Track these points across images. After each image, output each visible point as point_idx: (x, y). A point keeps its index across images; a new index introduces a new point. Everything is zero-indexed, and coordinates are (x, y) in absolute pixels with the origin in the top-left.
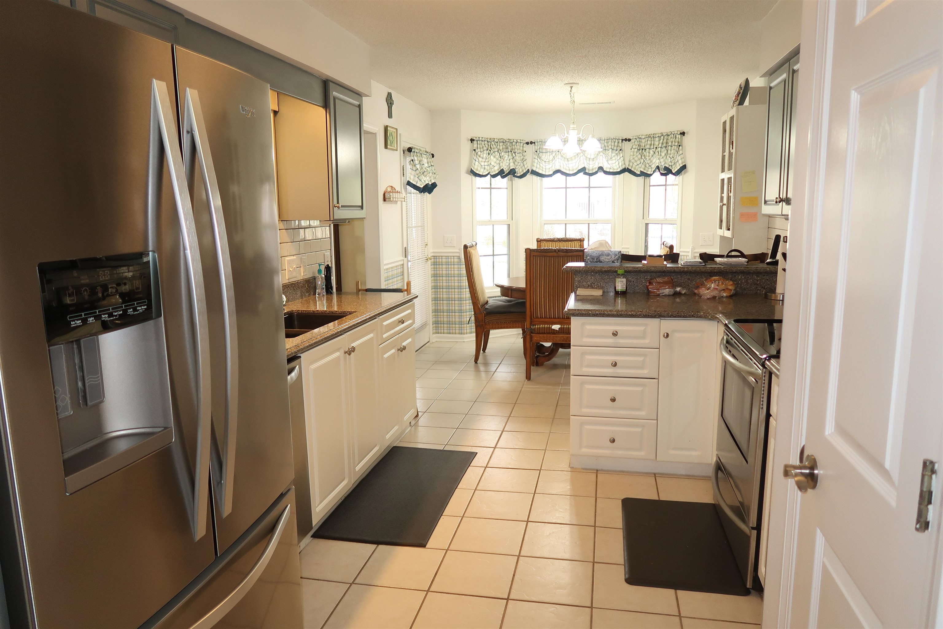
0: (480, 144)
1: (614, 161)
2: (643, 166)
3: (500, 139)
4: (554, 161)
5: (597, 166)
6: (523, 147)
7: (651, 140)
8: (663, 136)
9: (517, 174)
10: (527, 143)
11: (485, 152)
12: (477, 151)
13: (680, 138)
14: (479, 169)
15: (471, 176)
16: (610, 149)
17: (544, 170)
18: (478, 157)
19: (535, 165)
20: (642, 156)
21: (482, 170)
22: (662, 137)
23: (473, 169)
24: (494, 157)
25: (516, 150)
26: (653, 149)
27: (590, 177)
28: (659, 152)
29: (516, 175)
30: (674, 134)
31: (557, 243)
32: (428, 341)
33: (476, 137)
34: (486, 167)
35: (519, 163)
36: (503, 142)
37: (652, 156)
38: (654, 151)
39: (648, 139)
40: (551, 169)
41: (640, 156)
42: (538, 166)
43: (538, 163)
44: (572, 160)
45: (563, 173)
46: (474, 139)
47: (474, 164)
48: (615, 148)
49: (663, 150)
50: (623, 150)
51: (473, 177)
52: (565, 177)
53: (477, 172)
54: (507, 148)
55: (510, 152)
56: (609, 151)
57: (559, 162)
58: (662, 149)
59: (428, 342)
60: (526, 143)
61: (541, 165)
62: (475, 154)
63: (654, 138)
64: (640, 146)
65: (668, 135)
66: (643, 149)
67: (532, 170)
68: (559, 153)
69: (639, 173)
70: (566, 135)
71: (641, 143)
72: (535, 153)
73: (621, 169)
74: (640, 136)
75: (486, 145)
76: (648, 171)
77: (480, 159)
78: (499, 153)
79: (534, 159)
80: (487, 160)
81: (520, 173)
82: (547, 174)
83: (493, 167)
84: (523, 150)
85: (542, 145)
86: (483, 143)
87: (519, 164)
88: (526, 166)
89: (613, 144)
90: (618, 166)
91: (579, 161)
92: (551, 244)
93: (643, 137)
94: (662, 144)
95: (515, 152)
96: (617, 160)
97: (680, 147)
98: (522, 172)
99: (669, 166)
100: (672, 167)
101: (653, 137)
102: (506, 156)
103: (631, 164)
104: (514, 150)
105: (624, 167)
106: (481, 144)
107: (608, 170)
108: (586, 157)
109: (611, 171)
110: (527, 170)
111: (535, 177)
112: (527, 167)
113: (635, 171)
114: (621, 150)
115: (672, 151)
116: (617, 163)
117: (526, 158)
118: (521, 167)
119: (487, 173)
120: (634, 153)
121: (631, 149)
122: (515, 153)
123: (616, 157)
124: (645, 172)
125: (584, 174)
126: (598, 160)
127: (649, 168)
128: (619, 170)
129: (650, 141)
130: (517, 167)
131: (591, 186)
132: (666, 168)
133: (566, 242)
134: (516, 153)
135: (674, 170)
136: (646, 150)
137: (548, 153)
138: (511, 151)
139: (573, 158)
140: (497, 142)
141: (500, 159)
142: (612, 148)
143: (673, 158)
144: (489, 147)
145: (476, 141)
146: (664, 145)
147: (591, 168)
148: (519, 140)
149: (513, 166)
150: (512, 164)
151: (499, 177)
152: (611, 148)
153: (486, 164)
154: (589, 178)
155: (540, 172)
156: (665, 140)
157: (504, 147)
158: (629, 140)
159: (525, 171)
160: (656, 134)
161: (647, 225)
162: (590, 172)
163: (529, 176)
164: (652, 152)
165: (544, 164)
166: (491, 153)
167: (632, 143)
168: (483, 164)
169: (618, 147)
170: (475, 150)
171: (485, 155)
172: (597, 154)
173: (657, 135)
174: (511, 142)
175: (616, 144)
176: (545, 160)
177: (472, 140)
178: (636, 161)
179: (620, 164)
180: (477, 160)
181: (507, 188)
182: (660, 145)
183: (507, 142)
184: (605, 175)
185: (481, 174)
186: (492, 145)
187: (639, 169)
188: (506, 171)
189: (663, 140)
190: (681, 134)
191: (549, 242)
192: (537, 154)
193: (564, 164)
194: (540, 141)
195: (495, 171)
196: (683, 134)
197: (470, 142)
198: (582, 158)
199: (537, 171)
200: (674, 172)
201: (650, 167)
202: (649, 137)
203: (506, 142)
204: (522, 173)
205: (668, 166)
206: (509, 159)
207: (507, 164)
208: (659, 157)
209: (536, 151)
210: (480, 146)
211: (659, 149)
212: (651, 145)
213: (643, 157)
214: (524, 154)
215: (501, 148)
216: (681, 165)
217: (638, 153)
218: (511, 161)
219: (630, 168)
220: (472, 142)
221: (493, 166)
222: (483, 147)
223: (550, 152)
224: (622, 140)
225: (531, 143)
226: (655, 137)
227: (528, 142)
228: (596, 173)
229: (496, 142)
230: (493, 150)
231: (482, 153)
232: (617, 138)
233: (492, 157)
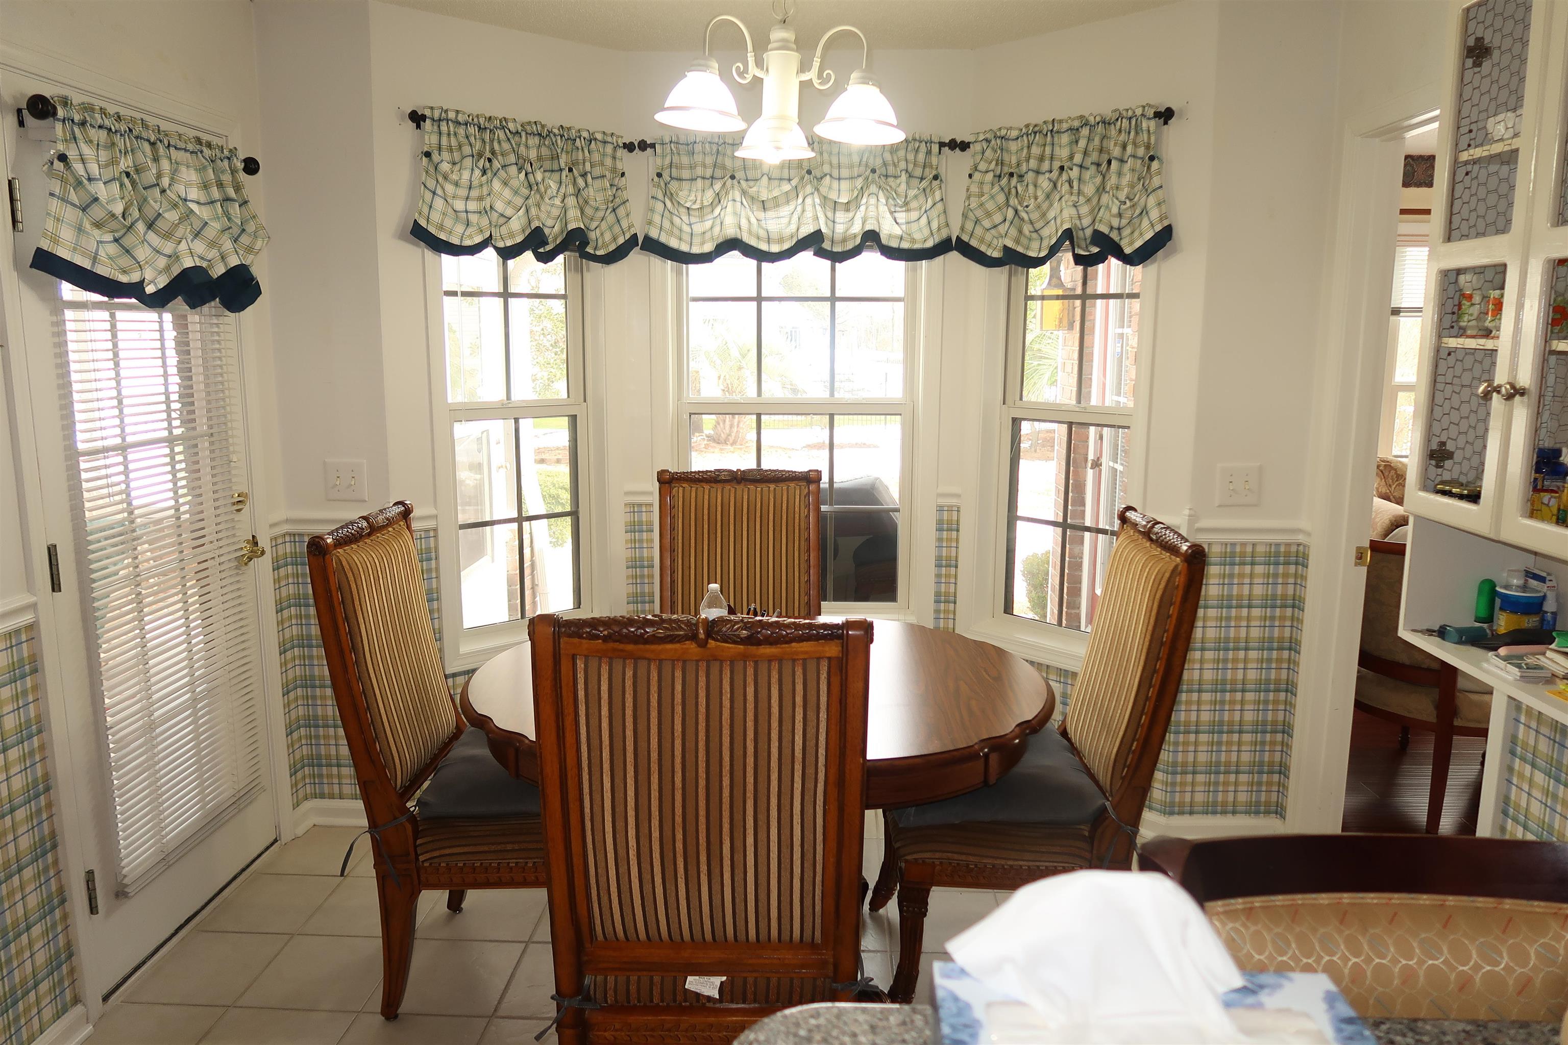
0: (449, 135)
1: (914, 215)
2: (1013, 232)
3: (529, 123)
4: (717, 211)
5: (857, 229)
6: (614, 158)
7: (1041, 142)
8: (1088, 127)
9: (595, 249)
10: (630, 147)
11: (468, 162)
12: (435, 157)
13: (1152, 129)
14: (448, 223)
15: (420, 250)
16: (903, 173)
17: (686, 237)
18: (440, 179)
19: (657, 219)
20: (1007, 200)
21: (460, 228)
22: (1085, 131)
23: (423, 223)
24: (505, 184)
25: (588, 165)
26: (1051, 172)
27: (837, 264)
28: (1075, 184)
29: (589, 250)
30: (1130, 118)
31: (728, 487)
32: (272, 840)
33: (432, 108)
34: (473, 218)
35: (597, 209)
36: (540, 135)
37: (1048, 196)
38: (1054, 178)
39: (1031, 138)
40: (708, 235)
41: (1001, 198)
42: (666, 224)
43: (667, 213)
44: (777, 206)
45: (749, 251)
46: (426, 113)
47: (431, 207)
48: (918, 172)
49: (1087, 175)
50: (944, 179)
51: (429, 254)
52: (753, 263)
53: (443, 236)
54: (555, 157)
55: (564, 173)
56: (898, 181)
57: (735, 213)
58: (1083, 170)
59: (276, 841)
60: (624, 144)
61: (677, 220)
62: (432, 170)
63: (1052, 136)
64: (1001, 163)
65: (1106, 123)
66: (1011, 175)
67: (647, 238)
68: (735, 181)
69: (996, 254)
70: (753, 70)
71: (1005, 154)
72: (656, 179)
73: (937, 239)
74: (1003, 132)
75: (472, 139)
76: (1027, 249)
77: (450, 188)
78: (523, 173)
79: (652, 201)
80: (475, 193)
81: (605, 245)
82: (696, 250)
83: (502, 220)
84: (614, 170)
85: (679, 154)
86: (461, 131)
87: (600, 214)
88: (624, 224)
89: (911, 157)
90: (926, 232)
91: (799, 208)
92: (707, 492)
93: (1014, 133)
94: (1085, 153)
95: (586, 174)
96: (923, 209)
97: (1155, 165)
98: (610, 243)
99: (1112, 228)
100: (1120, 234)
101: (1052, 131)
102: (552, 183)
103: (969, 226)
104: (581, 167)
105: (944, 234)
106: (455, 134)
107: (894, 244)
108: (825, 198)
109: (905, 245)
110: (628, 236)
111: (656, 262)
112: (629, 228)
113: (983, 248)
114: (936, 178)
115: (1126, 180)
116: (924, 220)
117: (625, 195)
118: (610, 228)
119: (478, 239)
120: (982, 188)
121: (970, 176)
122: (584, 175)
123: (922, 199)
124: (1020, 249)
125: (814, 255)
126: (863, 208)
127: (1030, 239)
128: (930, 244)
129: (1038, 144)
130: (593, 225)
131: (838, 294)
132: (1099, 238)
133: (757, 485)
134: (589, 177)
135: (1131, 243)
136: (1021, 176)
137: (699, 180)
138: (570, 170)
139: (782, 200)
140: (517, 132)
141: (526, 192)
142: (910, 169)
143: (1131, 200)
144: (485, 147)
145: (433, 120)
146: (1094, 156)
147: (838, 237)
148: (598, 132)
149: (576, 220)
150: (573, 213)
151: (528, 255)
152: (907, 171)
153: (472, 206)
154: (833, 269)
155: (673, 243)
156: (1097, 141)
157: (545, 151)
158: (964, 146)
159: (621, 241)
160: (1061, 121)
161: (1016, 423)
162: (835, 250)
163: (636, 257)
164: (1044, 183)
165: (685, 218)
166: (494, 170)
167: (973, 156)
168: (459, 205)
169: (927, 170)
170: (428, 155)
171: (466, 175)
172: (859, 187)
173: (1065, 126)
174: (570, 137)
175: (921, 157)
176: (688, 205)
177: (417, 118)
178: (989, 215)
179: (935, 225)
180: (439, 191)
181: (564, 297)
182: (1078, 158)
183: (555, 135)
184: (883, 258)
185: (455, 241)
186: (499, 142)
187: (995, 242)
188: (554, 233)
189: (1089, 139)
190: (1157, 115)
191: (702, 484)
192: (663, 186)
193: (753, 220)
194: (671, 142)
195: (512, 235)
196: (1166, 115)
197: (412, 125)
198: (809, 201)
199: (663, 239)
200: (1128, 250)
201: (1034, 235)
202: (1035, 133)
203: (552, 135)
204: (612, 247)
205: (1104, 229)
206: (561, 194)
207: (555, 212)
208: (1074, 198)
209: (659, 175)
210: (450, 141)
211: (1076, 171)
212: (1041, 159)
213: (1014, 201)
214: (616, 181)
215: (533, 154)
216: (1158, 228)
217: (997, 188)
218: (571, 201)
219: (965, 238)
220: (418, 127)
221: (502, 215)
222: (460, 146)
223: (704, 178)
224: (942, 145)
225: (643, 146)
226: (1058, 132)
227: (632, 144)
228: (855, 252)
229: (514, 131)
230: (499, 157)
231: (457, 167)
232: (926, 137)
233: (497, 185)
